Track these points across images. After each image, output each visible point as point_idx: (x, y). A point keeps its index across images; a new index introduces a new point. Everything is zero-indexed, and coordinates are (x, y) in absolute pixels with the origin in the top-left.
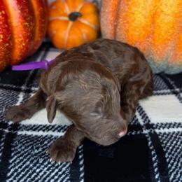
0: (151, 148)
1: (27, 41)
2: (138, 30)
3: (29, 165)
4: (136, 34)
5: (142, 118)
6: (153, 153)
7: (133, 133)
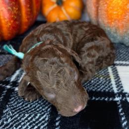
0: (121, 114)
1: (12, 21)
2: (116, 9)
3: (17, 118)
4: (115, 13)
5: (117, 87)
6: (123, 119)
7: (106, 99)
